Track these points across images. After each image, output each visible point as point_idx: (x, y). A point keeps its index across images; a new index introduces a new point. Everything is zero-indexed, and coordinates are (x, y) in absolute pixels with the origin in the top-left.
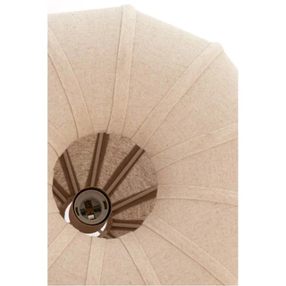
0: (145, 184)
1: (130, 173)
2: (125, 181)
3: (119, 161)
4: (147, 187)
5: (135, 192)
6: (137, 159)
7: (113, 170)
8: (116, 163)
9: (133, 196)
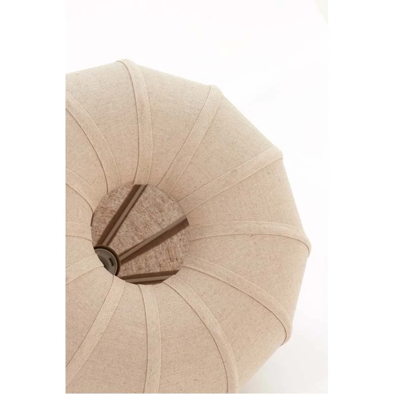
0: (136, 238)
1: (120, 230)
2: (116, 238)
3: (108, 220)
4: (139, 241)
5: (127, 248)
6: (126, 216)
7: (103, 230)
8: (105, 223)
9: (126, 252)
